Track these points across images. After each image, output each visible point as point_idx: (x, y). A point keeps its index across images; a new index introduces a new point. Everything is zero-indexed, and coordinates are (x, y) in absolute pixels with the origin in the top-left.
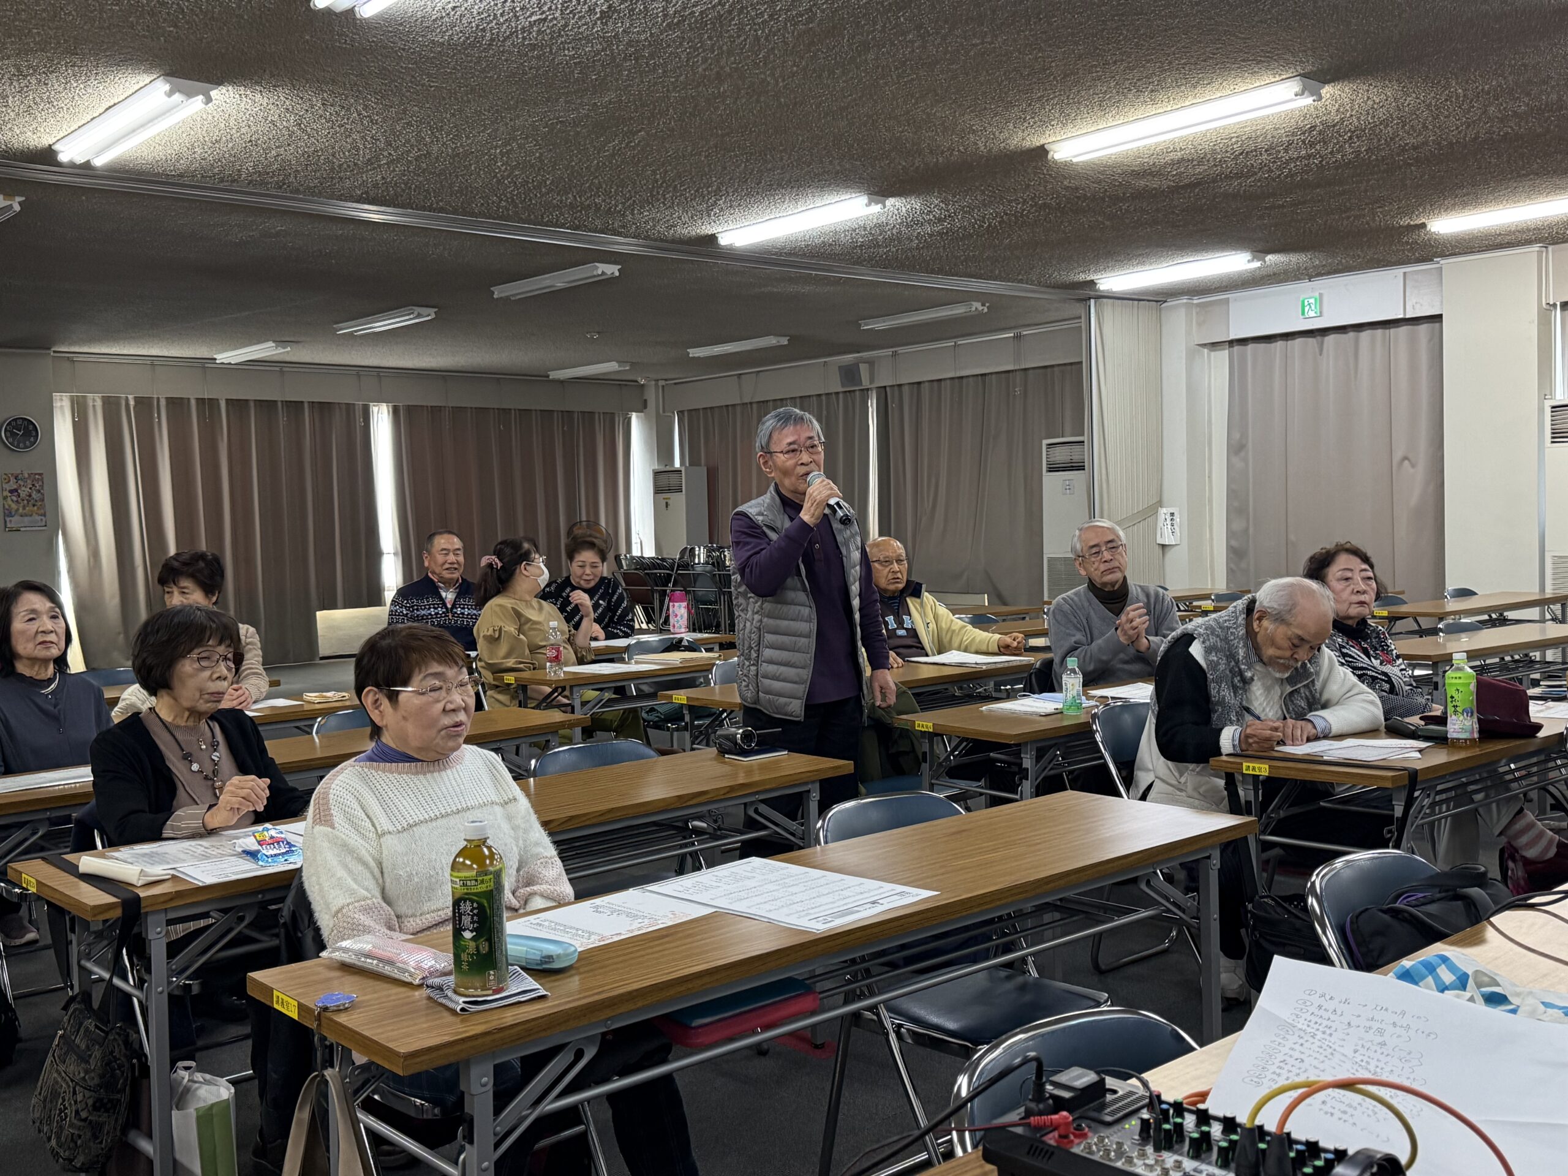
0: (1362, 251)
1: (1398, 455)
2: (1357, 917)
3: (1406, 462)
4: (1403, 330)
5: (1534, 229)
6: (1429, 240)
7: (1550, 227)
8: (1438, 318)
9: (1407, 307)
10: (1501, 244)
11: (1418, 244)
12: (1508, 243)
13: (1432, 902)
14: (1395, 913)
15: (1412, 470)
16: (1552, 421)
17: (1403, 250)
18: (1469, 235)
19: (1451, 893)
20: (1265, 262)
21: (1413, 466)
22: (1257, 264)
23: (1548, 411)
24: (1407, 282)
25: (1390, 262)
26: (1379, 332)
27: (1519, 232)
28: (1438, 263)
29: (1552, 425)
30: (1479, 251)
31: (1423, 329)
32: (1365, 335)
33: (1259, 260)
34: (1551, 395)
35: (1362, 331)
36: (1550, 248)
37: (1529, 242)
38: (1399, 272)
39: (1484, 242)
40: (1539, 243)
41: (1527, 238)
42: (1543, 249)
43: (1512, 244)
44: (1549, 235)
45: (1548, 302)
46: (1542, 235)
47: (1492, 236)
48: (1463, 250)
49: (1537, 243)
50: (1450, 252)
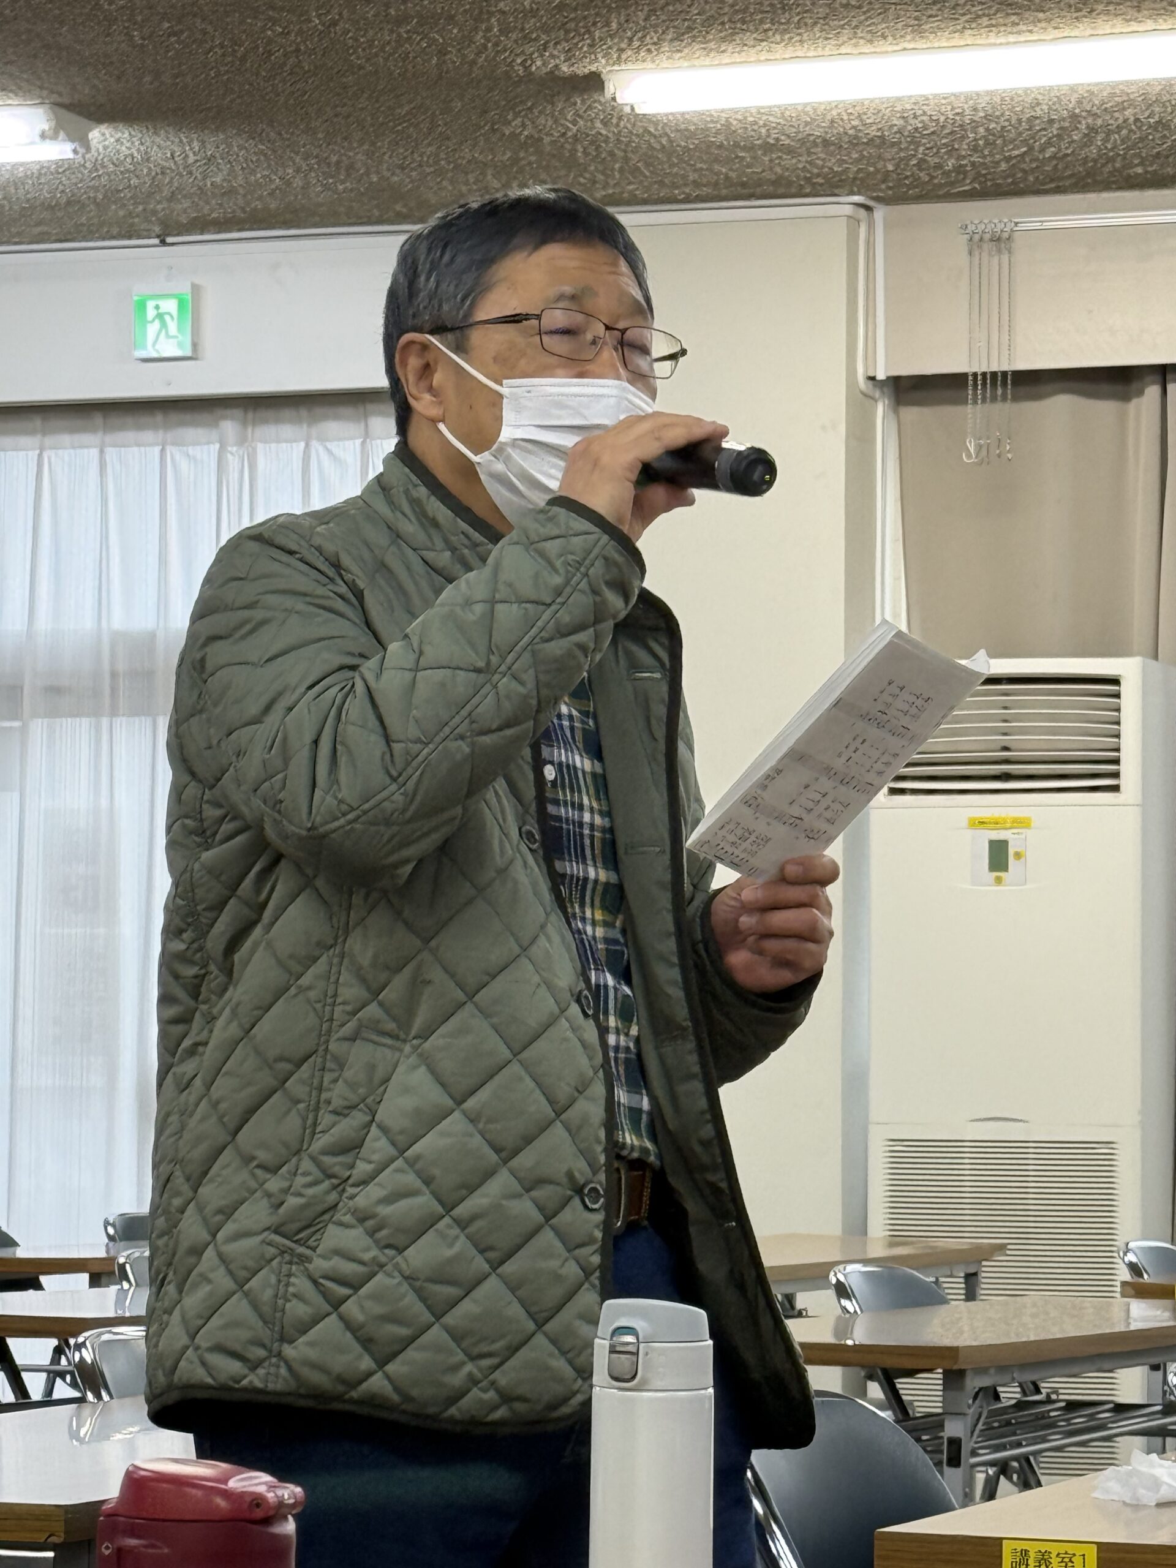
0: (369, 154)
7: (915, 138)
10: (759, 183)
12: (776, 182)
20: (88, 149)
22: (61, 151)
30: (687, 200)
33: (72, 140)
36: (880, 213)
37: (830, 185)
39: (717, 167)
40: (859, 194)
41: (835, 169)
42: (862, 213)
43: (790, 183)
44: (897, 166)
45: (872, 375)
46: (880, 165)
47: (751, 148)
48: (647, 189)
49: (852, 193)
50: (610, 191)
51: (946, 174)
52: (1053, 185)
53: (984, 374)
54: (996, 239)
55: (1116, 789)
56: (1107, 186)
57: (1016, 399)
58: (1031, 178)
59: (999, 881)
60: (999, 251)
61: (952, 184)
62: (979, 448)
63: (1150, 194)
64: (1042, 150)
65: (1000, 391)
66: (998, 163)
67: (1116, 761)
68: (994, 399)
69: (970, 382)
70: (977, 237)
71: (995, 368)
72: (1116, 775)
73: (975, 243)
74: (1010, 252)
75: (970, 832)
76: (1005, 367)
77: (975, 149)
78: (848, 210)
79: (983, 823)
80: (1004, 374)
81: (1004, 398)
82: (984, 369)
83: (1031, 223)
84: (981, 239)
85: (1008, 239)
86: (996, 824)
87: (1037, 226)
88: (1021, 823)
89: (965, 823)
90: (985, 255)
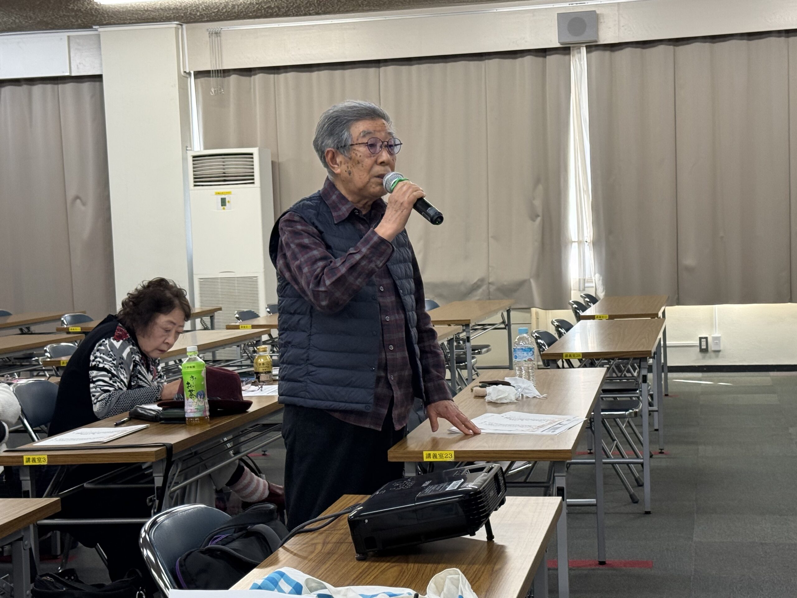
0: (34, 14)
1: (71, 193)
2: (185, 560)
3: (78, 201)
4: (69, 87)
5: (174, 9)
6: (91, 9)
7: (186, 8)
8: (98, 78)
9: (72, 66)
10: (148, 19)
11: (82, 12)
12: (153, 18)
13: (234, 540)
14: (211, 552)
15: (83, 208)
16: (194, 168)
17: (68, 16)
18: (123, 8)
19: (244, 532)
21: (84, 204)
23: (190, 159)
24: (71, 45)
25: (56, 25)
26: (49, 87)
27: (162, 9)
28: (96, 30)
29: (194, 171)
30: (130, 23)
31: (86, 86)
32: (37, 89)
34: (191, 147)
35: (34, 85)
36: (185, 26)
37: (168, 19)
38: (63, 35)
39: (134, 15)
40: (177, 21)
41: (168, 15)
42: (180, 26)
43: (156, 19)
44: (184, 14)
45: (185, 70)
46: (179, 14)
47: (141, 11)
48: (117, 21)
49: (175, 21)
50: (107, 22)
51: (198, 16)
52: (229, 18)
53: (215, 70)
54: (216, 33)
55: (253, 183)
56: (244, 18)
57: (224, 77)
58: (222, 17)
59: (224, 209)
60: (217, 36)
61: (202, 18)
62: (215, 91)
63: (257, 20)
64: (222, 10)
65: (219, 75)
66: (211, 13)
67: (253, 176)
68: (218, 77)
69: (212, 73)
70: (211, 32)
71: (218, 69)
72: (253, 179)
73: (211, 34)
74: (220, 36)
75: (216, 196)
76: (221, 68)
77: (204, 10)
78: (175, 26)
79: (219, 193)
80: (220, 70)
81: (221, 77)
82: (215, 69)
83: (225, 29)
84: (212, 33)
85: (220, 33)
86: (222, 193)
87: (227, 29)
88: (229, 193)
89: (214, 194)
90: (213, 38)
